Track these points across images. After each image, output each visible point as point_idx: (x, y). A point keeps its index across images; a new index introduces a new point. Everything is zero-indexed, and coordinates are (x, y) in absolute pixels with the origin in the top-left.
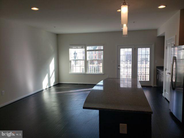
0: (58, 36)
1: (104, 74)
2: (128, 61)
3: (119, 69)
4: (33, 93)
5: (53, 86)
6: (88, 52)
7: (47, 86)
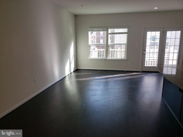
0: (76, 17)
1: (127, 60)
2: (155, 45)
3: (144, 54)
4: (59, 80)
5: (73, 72)
6: (109, 36)
7: (68, 73)
